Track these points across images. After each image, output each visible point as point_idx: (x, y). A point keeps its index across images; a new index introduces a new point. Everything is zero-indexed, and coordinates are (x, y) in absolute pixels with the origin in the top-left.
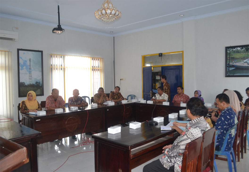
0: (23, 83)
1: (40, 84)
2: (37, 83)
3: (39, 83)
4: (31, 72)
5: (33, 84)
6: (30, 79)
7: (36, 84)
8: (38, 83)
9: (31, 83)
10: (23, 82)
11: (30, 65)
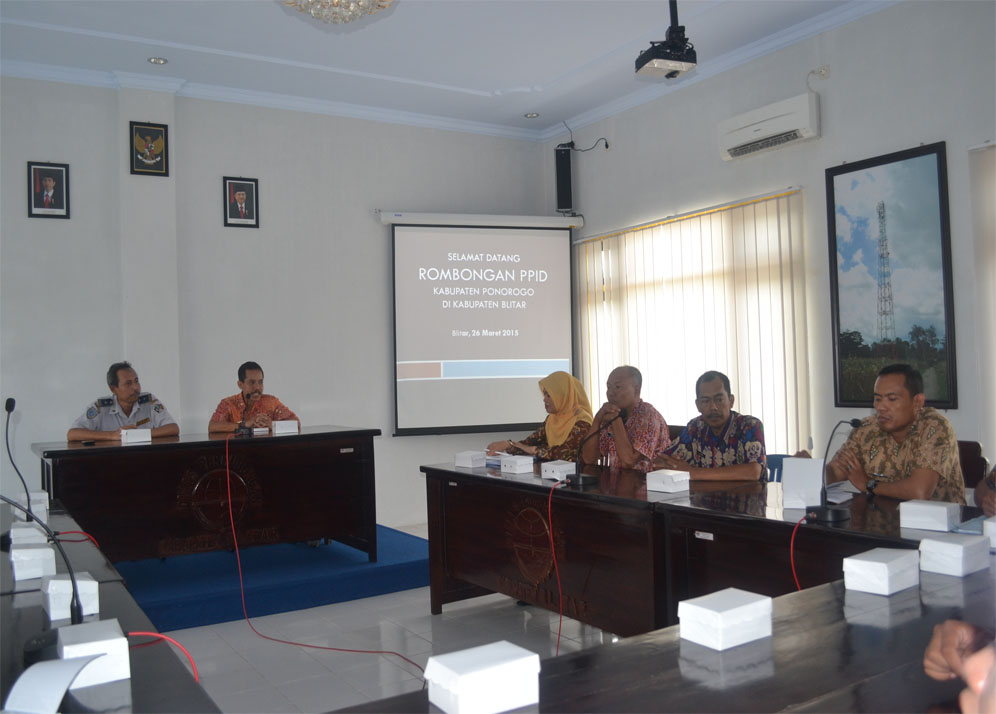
0: (851, 334)
1: (935, 342)
2: (917, 332)
3: (932, 332)
4: (888, 275)
5: (898, 339)
6: (885, 313)
7: (913, 339)
8: (924, 333)
9: (891, 336)
10: (852, 330)
11: (883, 241)
